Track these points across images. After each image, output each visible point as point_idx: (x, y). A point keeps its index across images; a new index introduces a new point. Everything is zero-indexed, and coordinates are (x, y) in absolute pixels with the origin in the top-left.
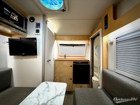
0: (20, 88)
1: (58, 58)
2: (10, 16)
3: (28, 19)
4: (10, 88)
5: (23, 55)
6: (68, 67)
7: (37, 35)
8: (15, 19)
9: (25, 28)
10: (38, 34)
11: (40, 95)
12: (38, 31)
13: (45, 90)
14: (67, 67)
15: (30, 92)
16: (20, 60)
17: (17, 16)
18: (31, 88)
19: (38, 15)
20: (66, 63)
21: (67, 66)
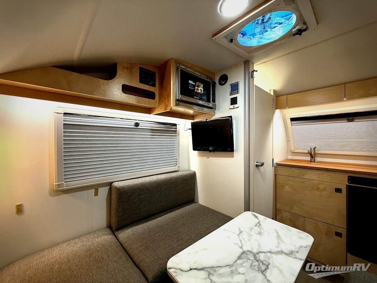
0: (208, 208)
1: (288, 160)
2: (195, 89)
3: (217, 81)
4: (194, 204)
5: (210, 151)
6: (324, 190)
7: (234, 108)
8: (199, 91)
9: (213, 101)
10: (236, 106)
11: (243, 233)
12: (234, 101)
13: (252, 228)
14: (318, 189)
15: (223, 222)
16: (205, 158)
17: (202, 85)
18: (224, 215)
19: (234, 66)
20: (315, 177)
21: (321, 187)
